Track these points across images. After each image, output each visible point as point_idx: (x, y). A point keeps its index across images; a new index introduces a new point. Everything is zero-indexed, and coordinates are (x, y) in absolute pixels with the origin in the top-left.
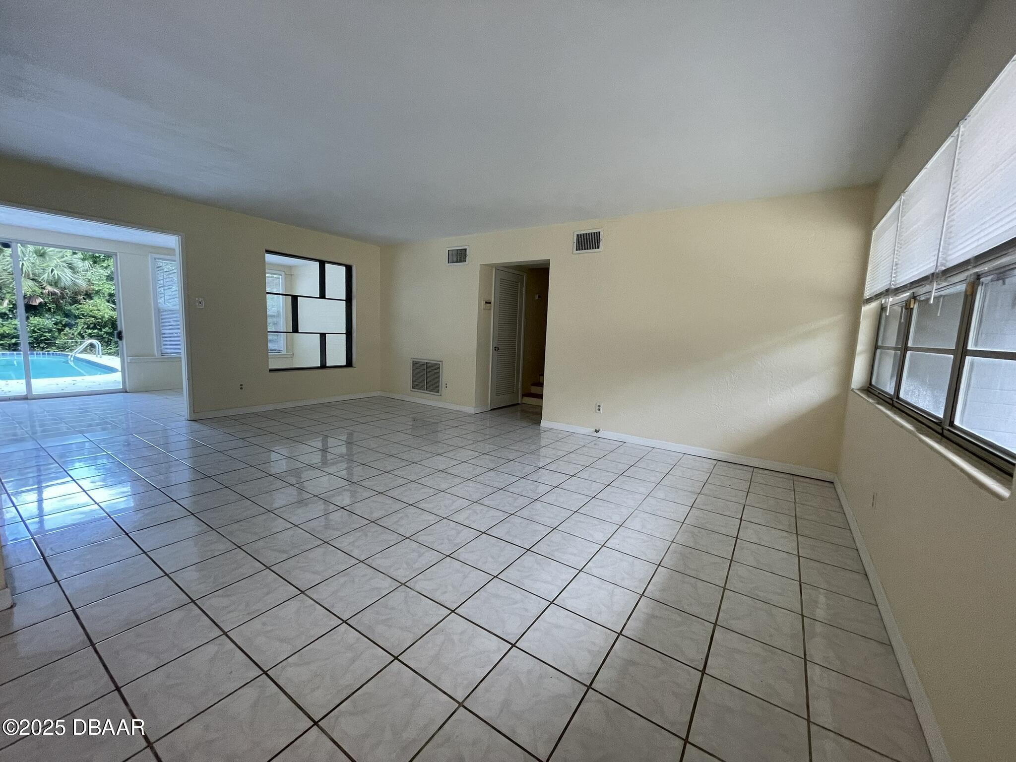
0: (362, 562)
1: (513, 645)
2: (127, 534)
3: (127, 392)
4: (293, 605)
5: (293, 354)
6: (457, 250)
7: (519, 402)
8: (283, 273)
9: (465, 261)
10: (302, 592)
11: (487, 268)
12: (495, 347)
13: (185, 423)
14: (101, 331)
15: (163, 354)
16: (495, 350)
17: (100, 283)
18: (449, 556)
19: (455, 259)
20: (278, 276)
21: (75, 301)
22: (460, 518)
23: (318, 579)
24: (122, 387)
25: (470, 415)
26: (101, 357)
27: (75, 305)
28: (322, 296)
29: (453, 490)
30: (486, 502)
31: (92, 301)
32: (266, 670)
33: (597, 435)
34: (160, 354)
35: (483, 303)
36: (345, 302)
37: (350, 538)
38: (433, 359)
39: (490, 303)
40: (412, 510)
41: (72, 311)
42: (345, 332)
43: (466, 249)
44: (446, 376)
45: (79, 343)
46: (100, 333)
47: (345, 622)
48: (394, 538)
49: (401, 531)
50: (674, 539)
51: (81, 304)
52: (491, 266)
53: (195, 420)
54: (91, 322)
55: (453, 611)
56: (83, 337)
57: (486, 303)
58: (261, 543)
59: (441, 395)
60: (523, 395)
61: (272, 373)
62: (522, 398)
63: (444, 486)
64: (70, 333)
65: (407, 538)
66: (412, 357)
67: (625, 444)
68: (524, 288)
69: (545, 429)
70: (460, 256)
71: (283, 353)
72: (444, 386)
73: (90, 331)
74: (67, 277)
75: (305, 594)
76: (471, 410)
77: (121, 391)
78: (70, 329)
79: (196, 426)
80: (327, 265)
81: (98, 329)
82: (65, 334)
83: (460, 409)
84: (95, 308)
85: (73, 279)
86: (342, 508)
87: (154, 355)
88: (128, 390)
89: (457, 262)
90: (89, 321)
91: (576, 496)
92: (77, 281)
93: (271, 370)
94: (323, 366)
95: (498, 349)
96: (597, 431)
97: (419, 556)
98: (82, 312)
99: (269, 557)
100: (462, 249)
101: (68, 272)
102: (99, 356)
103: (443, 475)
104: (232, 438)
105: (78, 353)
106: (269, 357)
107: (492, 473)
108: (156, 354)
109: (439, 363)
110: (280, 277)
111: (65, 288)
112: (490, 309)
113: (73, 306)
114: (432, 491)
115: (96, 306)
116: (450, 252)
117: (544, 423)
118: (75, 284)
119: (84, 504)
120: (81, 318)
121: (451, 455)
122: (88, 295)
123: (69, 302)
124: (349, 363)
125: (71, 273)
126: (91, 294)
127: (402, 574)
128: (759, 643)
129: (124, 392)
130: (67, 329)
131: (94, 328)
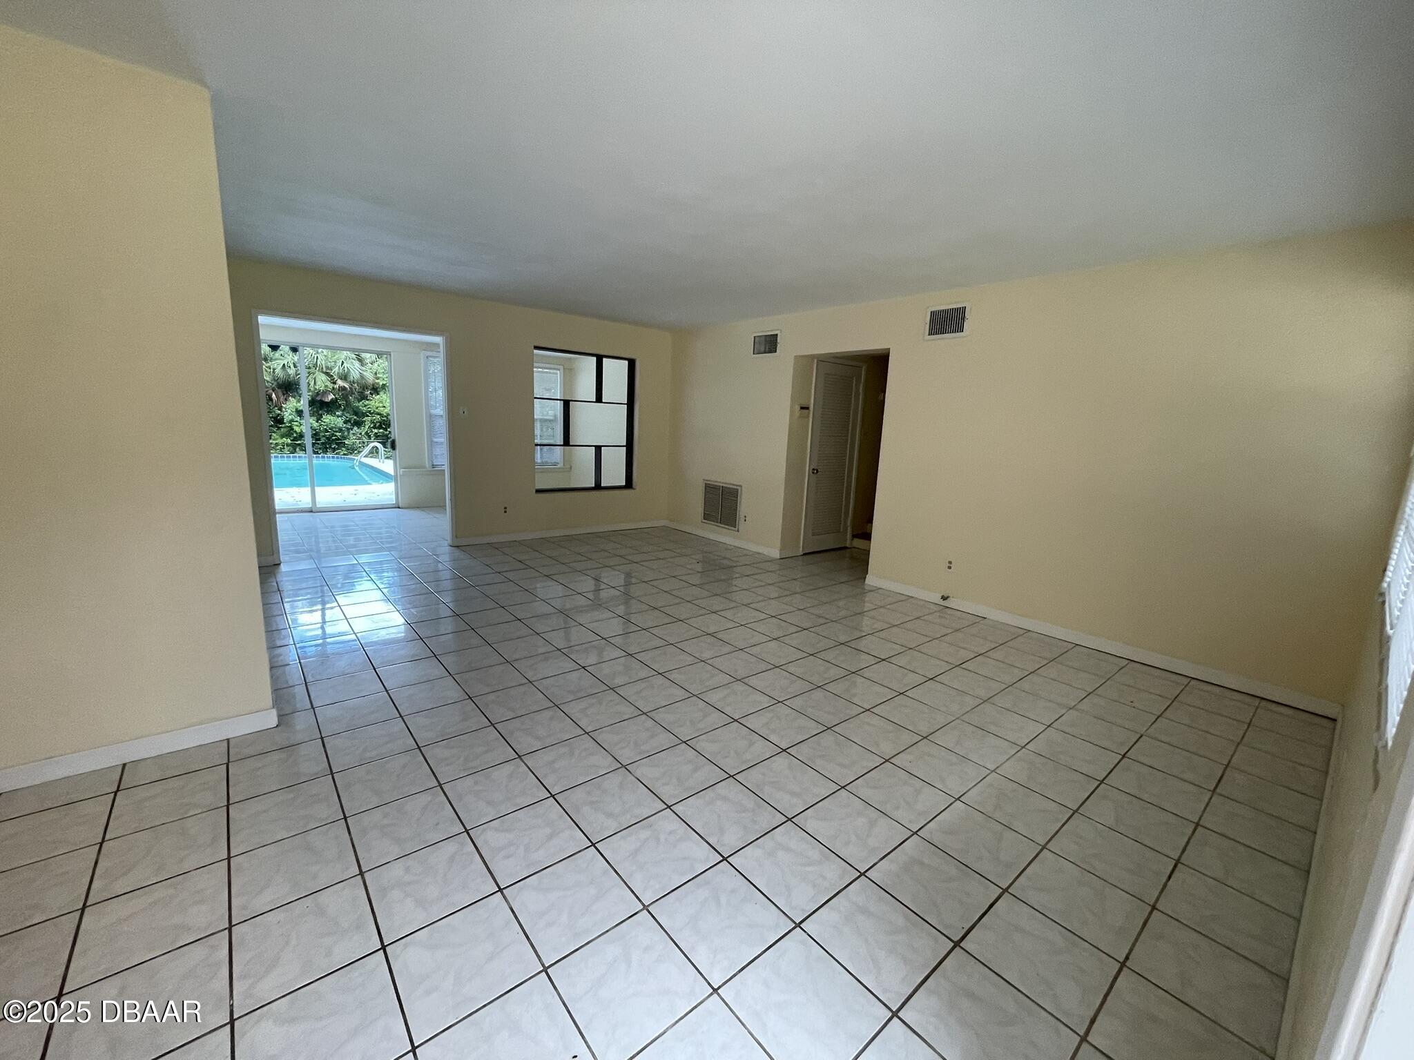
0: (588, 733)
1: (725, 859)
2: (375, 669)
3: (399, 508)
4: (508, 768)
5: (571, 467)
6: (766, 336)
7: (848, 545)
8: (562, 367)
9: (776, 352)
10: (519, 757)
11: (804, 362)
12: (814, 469)
13: (447, 549)
14: (387, 431)
15: (433, 466)
16: (813, 473)
17: (385, 376)
18: (685, 742)
19: (762, 349)
20: (555, 371)
21: (364, 398)
22: (713, 697)
23: (538, 745)
24: (394, 502)
25: (772, 560)
26: (383, 462)
27: (363, 401)
28: (599, 399)
29: (716, 662)
30: (753, 681)
31: (378, 396)
32: (468, 829)
33: (945, 603)
34: (431, 465)
35: (797, 408)
36: (626, 406)
37: (582, 704)
38: (732, 482)
39: (808, 408)
40: (660, 680)
41: (360, 407)
42: (625, 444)
43: (777, 335)
44: (746, 506)
45: (366, 444)
46: (385, 433)
47: (553, 796)
48: (628, 711)
49: (640, 704)
50: (998, 767)
51: (368, 400)
52: (812, 357)
53: (458, 547)
54: (377, 420)
55: (669, 807)
56: (369, 437)
57: (802, 408)
58: (492, 697)
59: (738, 531)
60: (854, 536)
61: (540, 495)
62: (852, 540)
63: (706, 655)
64: (358, 432)
65: (644, 713)
66: (706, 479)
67: (985, 621)
68: (862, 385)
69: (870, 589)
70: (769, 344)
71: (559, 466)
72: (742, 519)
73: (376, 431)
74: (355, 370)
75: (522, 759)
76: (776, 554)
77: (394, 506)
78: (358, 428)
79: (457, 553)
80: (605, 360)
81: (383, 428)
82: (353, 434)
83: (761, 551)
84: (381, 405)
85: (361, 372)
86: (583, 667)
87: (424, 467)
88: (400, 506)
89: (765, 352)
90: (374, 420)
91: (877, 688)
92: (365, 373)
93: (538, 491)
94: (598, 486)
95: (817, 472)
96: (944, 598)
97: (652, 737)
98: (369, 409)
99: (497, 714)
100: (772, 335)
101: (357, 364)
102: (381, 461)
103: (710, 639)
104: (490, 570)
105: (362, 458)
106: (536, 470)
107: (773, 644)
108: (427, 466)
109: (737, 487)
110: (558, 372)
111: (353, 382)
112: (808, 417)
113: (361, 403)
114: (690, 659)
115: (381, 402)
116: (757, 339)
117: (871, 580)
118: (362, 377)
119: (343, 633)
120: (368, 416)
121: (728, 614)
122: (375, 390)
123: (357, 398)
124: (629, 484)
125: (358, 365)
126: (377, 388)
127: (626, 756)
128: (1060, 927)
129: (395, 508)
130: (355, 428)
131: (380, 427)
